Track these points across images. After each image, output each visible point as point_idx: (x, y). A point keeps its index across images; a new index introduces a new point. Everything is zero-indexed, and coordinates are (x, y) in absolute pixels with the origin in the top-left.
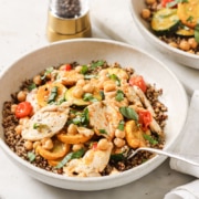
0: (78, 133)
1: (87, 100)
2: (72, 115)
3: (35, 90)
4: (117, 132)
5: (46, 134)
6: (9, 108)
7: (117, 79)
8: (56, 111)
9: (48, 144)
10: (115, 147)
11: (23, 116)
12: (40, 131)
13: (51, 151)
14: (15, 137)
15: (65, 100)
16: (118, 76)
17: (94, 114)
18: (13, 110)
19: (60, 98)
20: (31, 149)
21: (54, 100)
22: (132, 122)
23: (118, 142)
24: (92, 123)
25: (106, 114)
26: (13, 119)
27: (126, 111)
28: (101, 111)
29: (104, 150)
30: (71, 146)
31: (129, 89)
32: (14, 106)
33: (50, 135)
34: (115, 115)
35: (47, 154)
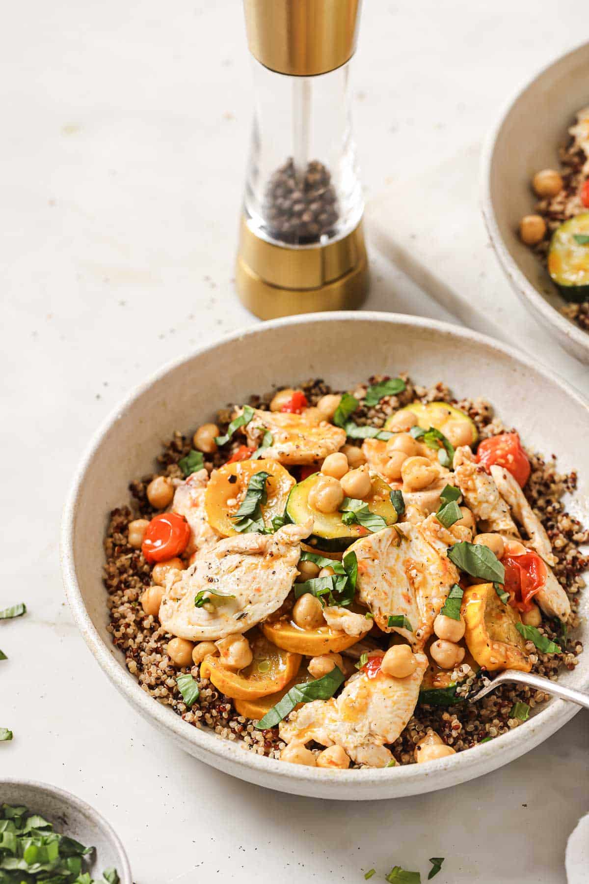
0: (324, 623)
1: (354, 521)
2: (309, 566)
3: (200, 474)
4: (441, 624)
5: (229, 624)
6: (123, 529)
7: (442, 442)
8: (260, 552)
9: (237, 652)
10: (434, 667)
11: (165, 559)
12: (214, 615)
13: (246, 672)
14: (139, 623)
15: (287, 520)
16: (446, 431)
17: (374, 569)
18: (134, 538)
19: (274, 511)
20: (188, 665)
21: (255, 515)
22: (482, 590)
23: (442, 652)
24: (367, 595)
25: (408, 565)
26: (134, 564)
27: (469, 556)
28: (395, 558)
29: (400, 678)
30: (305, 661)
31: (479, 481)
32: (138, 525)
33: (241, 626)
34: (434, 568)
35: (235, 685)
